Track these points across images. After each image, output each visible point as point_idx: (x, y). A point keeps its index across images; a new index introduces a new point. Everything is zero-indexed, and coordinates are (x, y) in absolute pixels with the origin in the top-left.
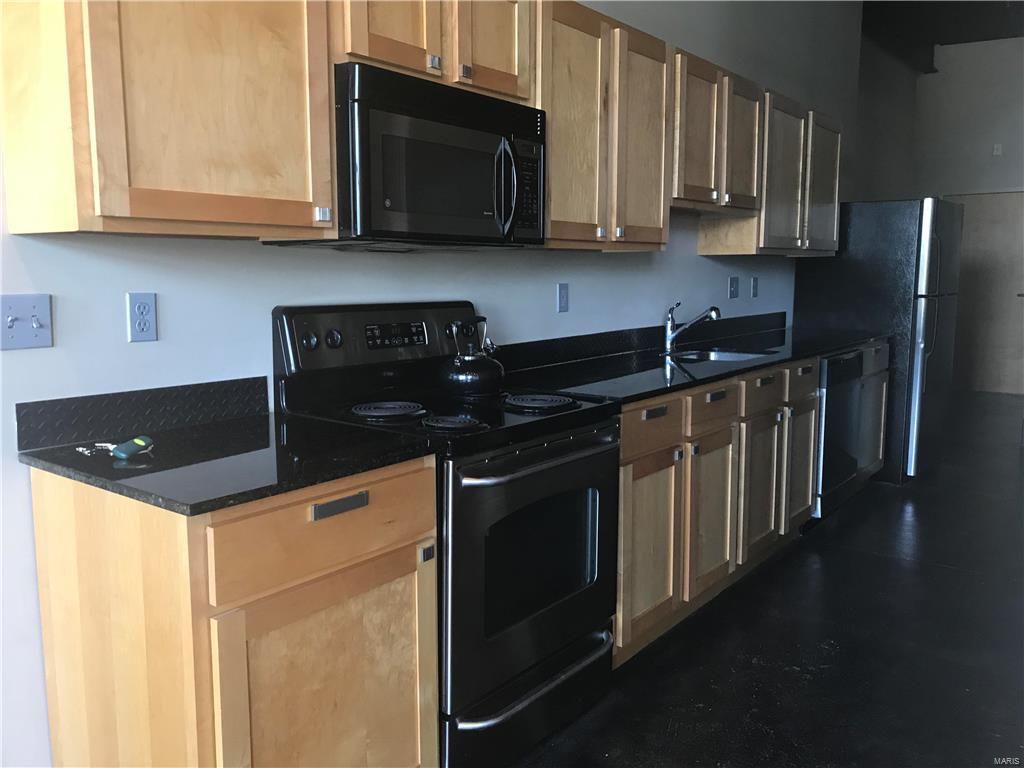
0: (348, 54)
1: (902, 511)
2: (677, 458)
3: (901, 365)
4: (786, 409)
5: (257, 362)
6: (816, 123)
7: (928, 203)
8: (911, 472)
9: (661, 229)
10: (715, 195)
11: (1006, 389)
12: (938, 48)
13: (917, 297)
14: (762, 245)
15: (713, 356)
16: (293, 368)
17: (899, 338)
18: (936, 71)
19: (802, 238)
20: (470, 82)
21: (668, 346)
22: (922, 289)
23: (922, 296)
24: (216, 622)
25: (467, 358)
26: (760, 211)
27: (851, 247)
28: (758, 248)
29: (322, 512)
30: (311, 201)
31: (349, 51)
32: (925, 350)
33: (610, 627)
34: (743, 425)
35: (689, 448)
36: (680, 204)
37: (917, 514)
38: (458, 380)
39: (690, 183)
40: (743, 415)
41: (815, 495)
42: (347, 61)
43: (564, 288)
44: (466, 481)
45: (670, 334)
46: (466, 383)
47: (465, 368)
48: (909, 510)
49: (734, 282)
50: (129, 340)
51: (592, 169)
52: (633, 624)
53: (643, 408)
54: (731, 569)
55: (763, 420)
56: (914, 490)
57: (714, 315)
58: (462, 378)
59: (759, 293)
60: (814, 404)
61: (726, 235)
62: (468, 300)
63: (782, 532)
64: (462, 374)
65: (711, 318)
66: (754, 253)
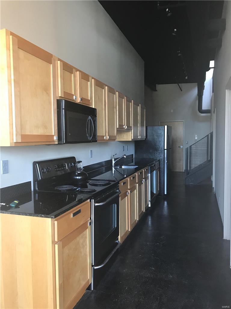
0: (60, 97)
1: (164, 204)
2: (127, 194)
3: (162, 166)
4: (144, 180)
5: (28, 177)
6: (141, 107)
7: (166, 127)
8: (166, 193)
9: (115, 136)
10: (124, 127)
11: (177, 170)
12: (157, 85)
13: (164, 149)
14: (132, 138)
15: (123, 167)
16: (40, 178)
17: (161, 160)
18: (157, 91)
19: (139, 136)
20: (81, 102)
21: (113, 165)
22: (166, 148)
23: (165, 149)
24: (57, 245)
25: (78, 172)
26: (132, 130)
27: (148, 137)
28: (132, 139)
29: (75, 214)
30: (54, 134)
31: (60, 96)
32: (167, 163)
33: (118, 239)
34: (137, 185)
35: (129, 191)
36: (119, 129)
37: (167, 203)
38: (76, 178)
39: (120, 124)
40: (137, 182)
41: (149, 201)
42: (59, 99)
43: (91, 151)
44: (96, 204)
45: (114, 162)
46: (79, 179)
47: (79, 175)
48: (166, 203)
49: (123, 147)
50: (2, 173)
51: (103, 122)
52: (121, 238)
53: (122, 182)
54: (137, 222)
55: (140, 183)
56: (166, 197)
57: (125, 156)
58: (78, 178)
59: (128, 150)
60: (148, 177)
61: (124, 136)
62: (74, 156)
63: (144, 211)
64: (77, 176)
65: (124, 157)
66: (131, 140)
